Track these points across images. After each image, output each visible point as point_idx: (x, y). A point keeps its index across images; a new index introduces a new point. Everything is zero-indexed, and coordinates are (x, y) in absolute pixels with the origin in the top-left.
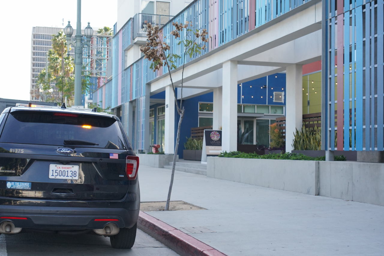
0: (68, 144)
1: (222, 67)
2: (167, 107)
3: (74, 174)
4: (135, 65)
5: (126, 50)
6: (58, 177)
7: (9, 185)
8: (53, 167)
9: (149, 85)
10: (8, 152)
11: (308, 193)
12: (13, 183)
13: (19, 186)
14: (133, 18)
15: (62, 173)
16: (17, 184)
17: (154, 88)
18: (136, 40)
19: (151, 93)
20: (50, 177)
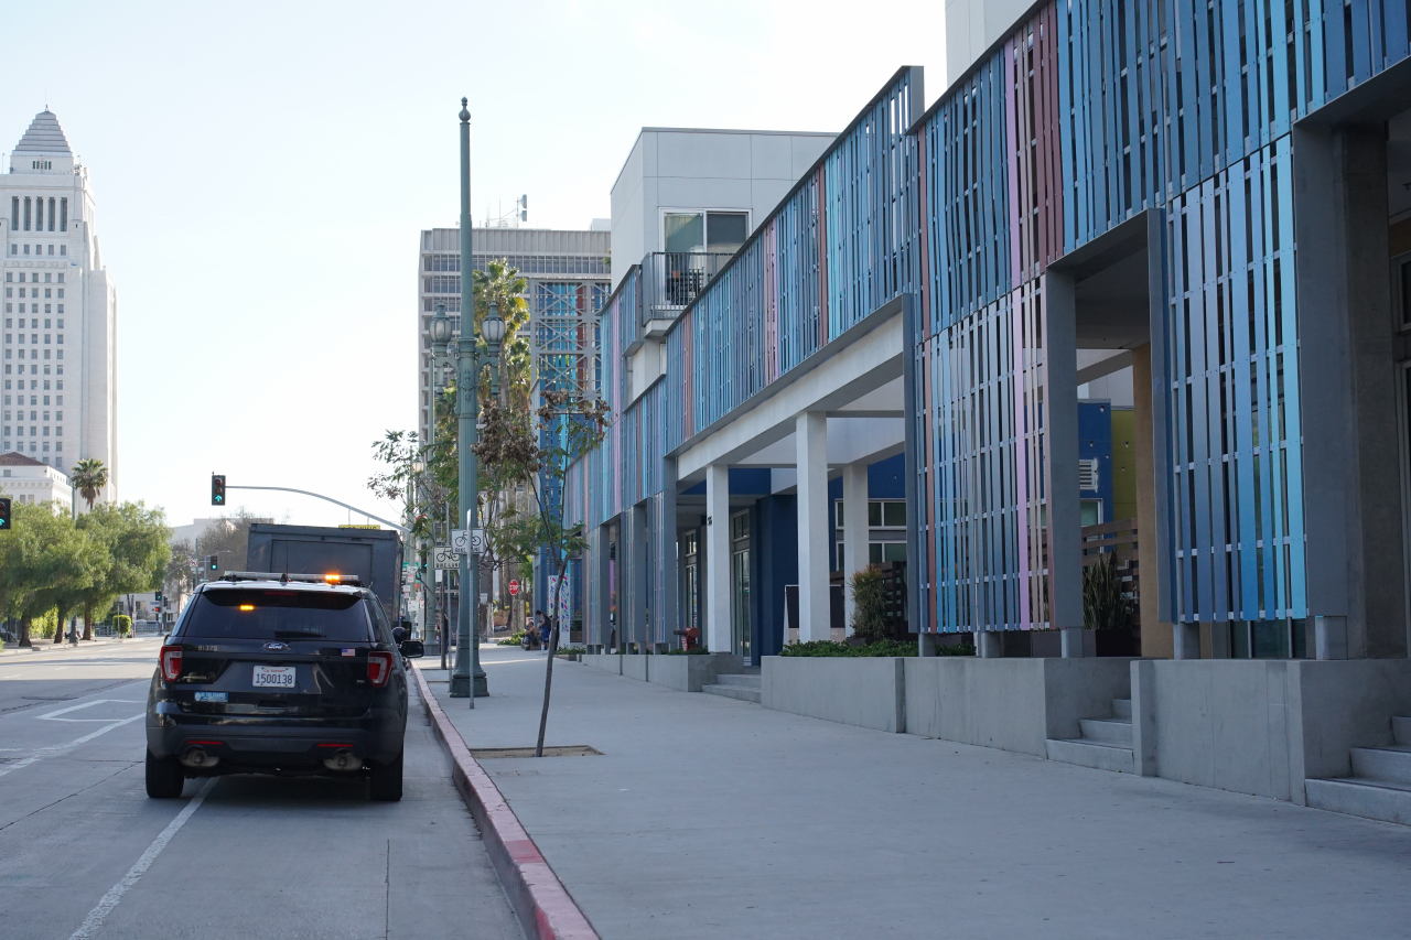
0: (281, 636)
1: (794, 429)
2: (710, 523)
3: (288, 679)
4: (644, 400)
5: (628, 355)
6: (266, 685)
7: (198, 697)
8: (258, 670)
9: (672, 460)
10: (197, 650)
11: (888, 730)
12: (203, 694)
13: (211, 698)
14: (641, 266)
15: (271, 678)
16: (209, 694)
17: (686, 469)
18: (649, 329)
19: (680, 484)
20: (255, 684)
